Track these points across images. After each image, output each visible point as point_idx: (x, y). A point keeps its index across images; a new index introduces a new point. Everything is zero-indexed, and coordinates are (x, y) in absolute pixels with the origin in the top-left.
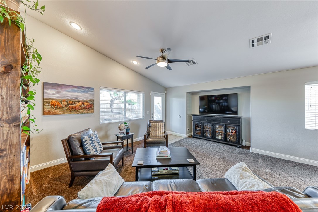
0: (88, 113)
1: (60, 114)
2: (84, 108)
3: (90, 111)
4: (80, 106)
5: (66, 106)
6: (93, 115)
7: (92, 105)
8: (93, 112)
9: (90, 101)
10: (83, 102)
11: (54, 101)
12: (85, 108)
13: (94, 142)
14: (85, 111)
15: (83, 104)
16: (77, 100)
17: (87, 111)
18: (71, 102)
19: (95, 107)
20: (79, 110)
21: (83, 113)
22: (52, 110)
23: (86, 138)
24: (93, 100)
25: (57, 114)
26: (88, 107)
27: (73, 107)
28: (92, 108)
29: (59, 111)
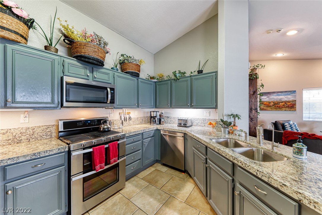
0: (290, 110)
1: (269, 110)
2: (286, 107)
3: (293, 109)
4: (284, 105)
5: (273, 106)
6: (295, 112)
7: (294, 104)
8: (296, 110)
9: (293, 101)
10: (286, 102)
11: (265, 102)
12: (288, 107)
13: (293, 128)
14: (287, 109)
15: (286, 104)
16: (281, 101)
17: (290, 109)
18: (276, 103)
19: (297, 106)
20: (283, 108)
21: (285, 110)
22: (265, 108)
23: (286, 124)
24: (296, 100)
25: (268, 110)
26: (290, 106)
27: (278, 106)
28: (295, 106)
29: (269, 109)
